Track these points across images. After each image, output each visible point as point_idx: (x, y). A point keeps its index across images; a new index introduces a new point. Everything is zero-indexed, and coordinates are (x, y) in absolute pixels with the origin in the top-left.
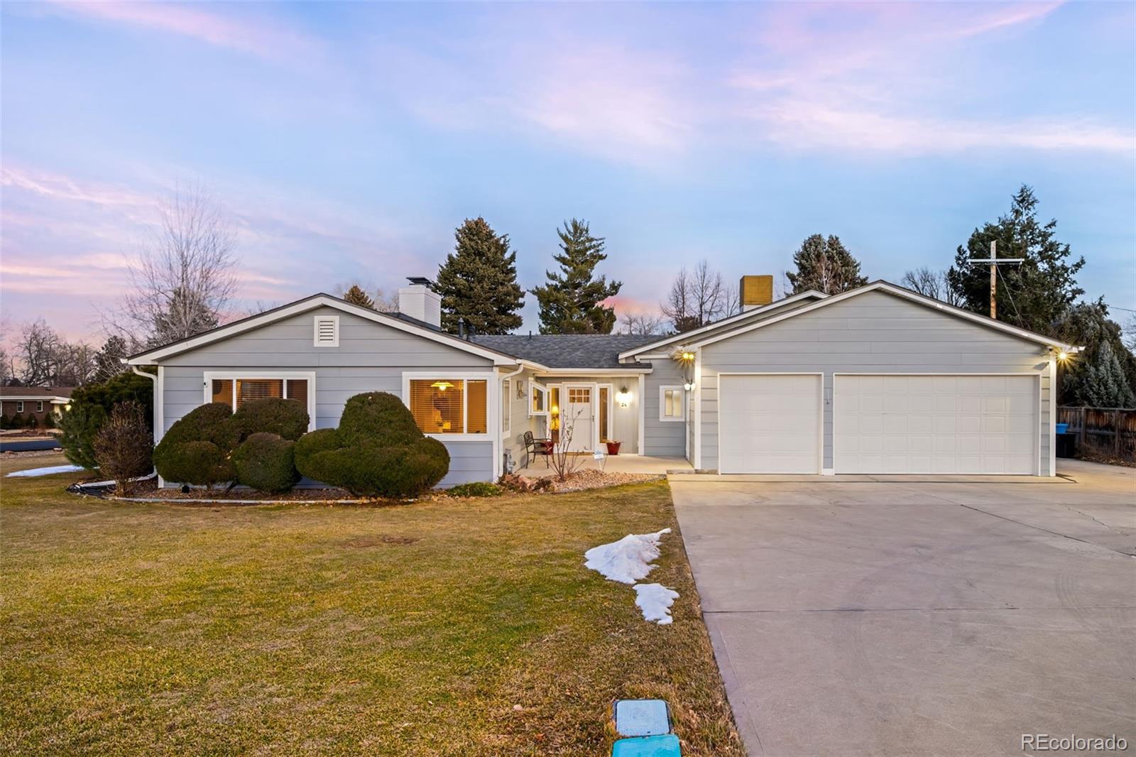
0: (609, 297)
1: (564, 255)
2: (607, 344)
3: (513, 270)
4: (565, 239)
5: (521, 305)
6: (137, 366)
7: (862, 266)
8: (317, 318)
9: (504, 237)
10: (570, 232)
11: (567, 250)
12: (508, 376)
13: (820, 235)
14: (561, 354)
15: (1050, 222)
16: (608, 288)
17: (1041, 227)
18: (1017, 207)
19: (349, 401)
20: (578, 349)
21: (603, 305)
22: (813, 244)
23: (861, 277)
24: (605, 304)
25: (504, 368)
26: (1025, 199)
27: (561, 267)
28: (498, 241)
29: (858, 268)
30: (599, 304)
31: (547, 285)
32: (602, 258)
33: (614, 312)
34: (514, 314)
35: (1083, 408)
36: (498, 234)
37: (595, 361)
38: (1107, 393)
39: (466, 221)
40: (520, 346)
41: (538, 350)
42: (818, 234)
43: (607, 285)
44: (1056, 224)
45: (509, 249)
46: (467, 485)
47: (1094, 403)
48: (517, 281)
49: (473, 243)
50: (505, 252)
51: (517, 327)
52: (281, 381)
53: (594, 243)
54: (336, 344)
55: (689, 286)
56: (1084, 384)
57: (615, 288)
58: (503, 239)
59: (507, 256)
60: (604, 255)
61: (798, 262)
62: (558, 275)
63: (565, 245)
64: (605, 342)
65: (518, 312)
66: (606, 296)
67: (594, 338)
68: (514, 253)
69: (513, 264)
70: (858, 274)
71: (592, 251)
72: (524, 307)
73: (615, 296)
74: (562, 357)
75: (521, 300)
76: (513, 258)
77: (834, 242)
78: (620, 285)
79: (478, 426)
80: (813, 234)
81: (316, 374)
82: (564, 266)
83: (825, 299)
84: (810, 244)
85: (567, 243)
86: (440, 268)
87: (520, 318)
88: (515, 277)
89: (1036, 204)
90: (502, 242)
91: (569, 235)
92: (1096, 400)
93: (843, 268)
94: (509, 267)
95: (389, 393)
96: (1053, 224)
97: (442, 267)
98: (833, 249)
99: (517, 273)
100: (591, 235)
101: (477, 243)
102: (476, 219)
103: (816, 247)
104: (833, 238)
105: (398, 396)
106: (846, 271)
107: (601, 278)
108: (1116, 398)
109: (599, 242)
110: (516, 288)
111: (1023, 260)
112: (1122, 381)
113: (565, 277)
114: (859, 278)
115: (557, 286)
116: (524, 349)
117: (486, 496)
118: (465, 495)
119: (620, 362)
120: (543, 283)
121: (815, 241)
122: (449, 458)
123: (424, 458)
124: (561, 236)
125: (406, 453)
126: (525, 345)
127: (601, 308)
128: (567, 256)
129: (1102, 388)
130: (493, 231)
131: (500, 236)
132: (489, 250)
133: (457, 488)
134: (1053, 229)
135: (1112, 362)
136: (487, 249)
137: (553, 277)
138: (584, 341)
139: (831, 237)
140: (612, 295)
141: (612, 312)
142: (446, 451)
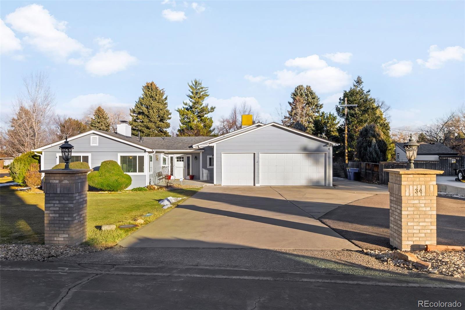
0: (210, 113)
1: (191, 94)
2: (191, 140)
3: (166, 104)
4: (191, 87)
5: (170, 118)
6: (36, 152)
7: (320, 99)
8: (92, 137)
9: (162, 90)
10: (193, 85)
11: (192, 92)
12: (151, 154)
13: (302, 86)
14: (174, 145)
15: (368, 90)
16: (210, 109)
17: (365, 92)
18: (356, 84)
19: (102, 163)
20: (180, 143)
21: (207, 116)
22: (299, 89)
23: (320, 104)
24: (209, 116)
25: (149, 152)
26: (359, 82)
27: (189, 99)
28: (160, 91)
29: (319, 100)
30: (206, 116)
31: (183, 107)
32: (207, 96)
33: (212, 119)
34: (167, 122)
35: (365, 163)
36: (160, 88)
37: (185, 147)
38: (373, 157)
39: (147, 83)
40: (160, 141)
41: (166, 143)
42: (301, 85)
43: (209, 107)
44: (370, 91)
45: (164, 95)
46: (137, 188)
47: (368, 161)
48: (168, 108)
49: (149, 93)
50: (163, 96)
51: (168, 128)
52: (80, 156)
53: (204, 89)
54: (97, 145)
55: (238, 111)
56: (366, 154)
57: (213, 109)
58: (162, 91)
59: (164, 97)
60: (208, 94)
61: (293, 97)
62: (188, 103)
63: (191, 90)
64: (190, 140)
65: (168, 121)
66: (209, 112)
67: (187, 138)
68: (167, 96)
69: (166, 101)
70: (319, 102)
71: (203, 93)
72: (171, 119)
73: (212, 113)
74: (174, 146)
75: (170, 116)
76: (166, 98)
77: (308, 88)
78: (215, 108)
79: (141, 170)
80: (299, 85)
81: (91, 154)
82: (191, 99)
83: (263, 126)
84: (298, 89)
85: (192, 90)
86: (136, 103)
87: (169, 123)
88: (167, 106)
89: (363, 83)
90: (162, 92)
91: (193, 86)
92: (369, 160)
93: (313, 100)
94: (165, 102)
95: (114, 160)
96: (369, 91)
97: (137, 102)
98: (308, 91)
99: (168, 105)
100: (203, 86)
101: (151, 92)
102: (151, 82)
103: (300, 90)
104: (308, 87)
105: (117, 161)
106: (314, 101)
107: (207, 105)
108: (376, 159)
109: (206, 89)
110: (168, 111)
111: (357, 105)
112: (378, 153)
113: (191, 104)
114: (319, 104)
115: (188, 108)
116: (161, 143)
117: (143, 191)
118: (136, 191)
119: (194, 148)
120: (181, 107)
121: (299, 88)
122: (132, 180)
123: (124, 180)
124: (190, 86)
125: (119, 178)
126: (162, 141)
127: (206, 118)
128: (192, 95)
129: (371, 155)
130: (158, 87)
131: (161, 89)
132: (156, 95)
133: (134, 189)
134: (369, 93)
135: (375, 146)
136: (155, 95)
137: (186, 104)
138: (183, 139)
139: (307, 86)
140: (211, 112)
141: (211, 119)
142: (131, 178)
